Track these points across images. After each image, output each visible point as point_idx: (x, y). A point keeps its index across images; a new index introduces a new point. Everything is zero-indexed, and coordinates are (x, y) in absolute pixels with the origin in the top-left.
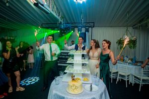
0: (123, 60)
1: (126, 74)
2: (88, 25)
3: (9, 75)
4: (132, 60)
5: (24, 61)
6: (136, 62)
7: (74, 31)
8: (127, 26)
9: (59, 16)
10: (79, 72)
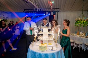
1: (80, 43)
2: (55, 10)
3: (3, 42)
8: (83, 11)
10: (46, 39)
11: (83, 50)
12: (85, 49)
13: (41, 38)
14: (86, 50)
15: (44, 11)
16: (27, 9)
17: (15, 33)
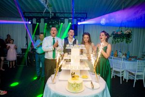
0: (117, 56)
1: (121, 71)
2: (80, 16)
4: (126, 55)
5: (2, 58)
6: (130, 57)
7: (64, 22)
9: (46, 3)
10: (78, 69)
11: (125, 80)
12: (127, 79)
13: (67, 66)
14: (129, 80)
15: (61, 16)
16: (30, 13)
17: (6, 56)
